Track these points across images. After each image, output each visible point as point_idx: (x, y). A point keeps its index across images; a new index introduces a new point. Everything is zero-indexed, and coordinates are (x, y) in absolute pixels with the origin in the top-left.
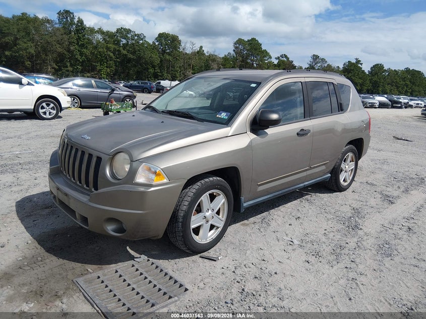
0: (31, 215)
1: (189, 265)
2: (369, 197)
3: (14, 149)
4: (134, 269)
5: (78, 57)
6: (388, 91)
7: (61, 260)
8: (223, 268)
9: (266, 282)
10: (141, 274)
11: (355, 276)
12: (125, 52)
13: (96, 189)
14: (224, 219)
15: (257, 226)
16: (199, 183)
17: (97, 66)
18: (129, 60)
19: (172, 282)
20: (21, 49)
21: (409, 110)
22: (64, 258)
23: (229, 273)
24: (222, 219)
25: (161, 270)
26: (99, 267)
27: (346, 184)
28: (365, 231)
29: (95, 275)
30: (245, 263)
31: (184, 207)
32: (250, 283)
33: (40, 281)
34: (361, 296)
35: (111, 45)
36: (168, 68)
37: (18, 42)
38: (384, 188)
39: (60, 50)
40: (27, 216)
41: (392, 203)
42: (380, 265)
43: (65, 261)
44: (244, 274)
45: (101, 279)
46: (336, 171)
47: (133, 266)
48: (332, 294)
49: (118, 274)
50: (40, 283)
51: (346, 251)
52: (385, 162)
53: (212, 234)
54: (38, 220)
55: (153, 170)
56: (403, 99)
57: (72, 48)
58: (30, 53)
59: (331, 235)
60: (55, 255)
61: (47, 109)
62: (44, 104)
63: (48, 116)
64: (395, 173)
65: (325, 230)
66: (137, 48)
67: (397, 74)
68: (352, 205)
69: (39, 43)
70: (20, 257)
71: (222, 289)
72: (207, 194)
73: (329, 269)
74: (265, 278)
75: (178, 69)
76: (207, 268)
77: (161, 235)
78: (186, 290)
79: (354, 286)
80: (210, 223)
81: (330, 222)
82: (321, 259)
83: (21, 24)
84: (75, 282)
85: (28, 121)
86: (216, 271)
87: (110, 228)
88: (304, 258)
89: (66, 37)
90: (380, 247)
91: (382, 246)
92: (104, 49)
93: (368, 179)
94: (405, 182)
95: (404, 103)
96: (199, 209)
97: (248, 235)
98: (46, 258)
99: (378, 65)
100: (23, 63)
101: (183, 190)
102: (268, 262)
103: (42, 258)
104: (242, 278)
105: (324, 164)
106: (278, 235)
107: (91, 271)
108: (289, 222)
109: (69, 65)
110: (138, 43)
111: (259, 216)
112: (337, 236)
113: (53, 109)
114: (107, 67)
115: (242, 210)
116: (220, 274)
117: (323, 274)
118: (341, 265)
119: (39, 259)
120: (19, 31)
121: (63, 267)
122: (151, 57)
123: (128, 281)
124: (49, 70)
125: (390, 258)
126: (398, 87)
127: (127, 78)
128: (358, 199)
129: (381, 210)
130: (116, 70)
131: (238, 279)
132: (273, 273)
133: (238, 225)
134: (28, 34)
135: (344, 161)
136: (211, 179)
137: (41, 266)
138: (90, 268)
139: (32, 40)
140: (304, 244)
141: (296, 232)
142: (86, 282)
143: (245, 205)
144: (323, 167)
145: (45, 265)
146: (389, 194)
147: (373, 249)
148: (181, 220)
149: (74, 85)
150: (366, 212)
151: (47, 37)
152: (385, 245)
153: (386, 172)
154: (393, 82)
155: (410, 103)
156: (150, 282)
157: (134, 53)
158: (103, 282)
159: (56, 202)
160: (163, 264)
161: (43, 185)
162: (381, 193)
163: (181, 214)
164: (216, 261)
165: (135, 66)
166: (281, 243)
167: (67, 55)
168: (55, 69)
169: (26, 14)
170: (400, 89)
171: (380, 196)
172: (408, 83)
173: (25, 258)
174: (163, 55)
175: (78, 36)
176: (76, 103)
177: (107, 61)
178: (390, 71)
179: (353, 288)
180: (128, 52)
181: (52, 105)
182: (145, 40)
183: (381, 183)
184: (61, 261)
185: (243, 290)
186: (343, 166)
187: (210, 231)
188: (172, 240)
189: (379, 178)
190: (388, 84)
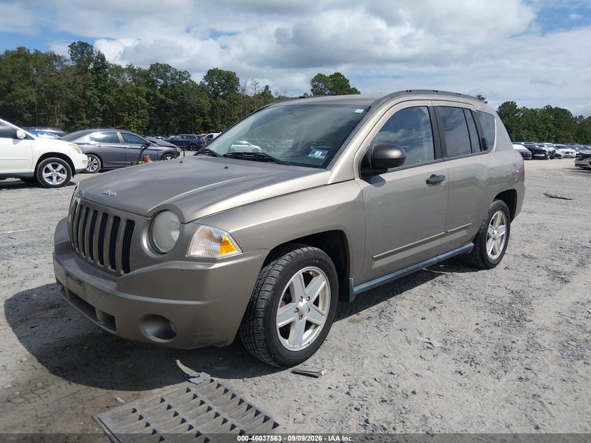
0: (27, 319)
1: (276, 385)
2: (530, 275)
3: (5, 228)
4: (190, 395)
5: (98, 105)
6: (525, 138)
7: (74, 385)
8: (330, 388)
9: (401, 407)
10: (202, 403)
11: (537, 391)
12: (162, 97)
13: (127, 270)
14: (326, 312)
15: (373, 322)
16: (287, 257)
17: (124, 117)
18: (168, 108)
19: (252, 413)
20: (17, 96)
21: (556, 161)
22: (79, 382)
23: (341, 396)
24: (322, 312)
25: (234, 396)
26: (134, 395)
27: (495, 257)
28: (537, 323)
29: (130, 407)
30: (363, 378)
31: (266, 295)
32: (375, 411)
33: (39, 420)
34: (553, 423)
35: (143, 88)
36: (223, 117)
37: (12, 87)
38: (549, 261)
39: (71, 96)
40: (22, 321)
41: (566, 282)
42: (569, 372)
43: (82, 387)
44: (364, 395)
45: (139, 413)
46: (480, 239)
47: (188, 390)
48: (507, 421)
49: (165, 404)
50: (39, 423)
51: (514, 354)
52: (541, 227)
53: (309, 336)
54: (38, 326)
55: (216, 236)
56: (548, 147)
57: (88, 93)
58: (30, 101)
59: (487, 331)
60: (65, 377)
61: (54, 173)
62: (49, 166)
63: (55, 182)
64: (559, 241)
65: (477, 324)
66: (179, 91)
67: (535, 114)
68: (508, 287)
69: (43, 88)
70: (8, 384)
71: (332, 421)
72: (300, 272)
73: (494, 382)
74: (398, 400)
75: (236, 117)
76: (305, 389)
77: (231, 341)
78: (276, 425)
79: (538, 406)
80: (305, 318)
81: (481, 312)
82: (479, 368)
83: (18, 62)
84: (97, 419)
85: (26, 189)
86: (320, 393)
87: (150, 332)
88: (453, 367)
89: (79, 78)
90: (564, 346)
91: (566, 344)
92: (134, 94)
93: (523, 250)
94: (576, 252)
95: (550, 152)
96: (288, 298)
97: (361, 336)
98: (51, 383)
99: (507, 103)
100: (21, 115)
101: (263, 267)
102: (398, 375)
103: (43, 383)
104: (362, 403)
105: (465, 228)
106: (408, 334)
107: (122, 401)
108: (421, 315)
109: (84, 116)
110: (181, 83)
111: (374, 308)
112: (496, 333)
113: (62, 171)
114: (138, 118)
115: (352, 299)
116: (327, 397)
117: (487, 390)
118: (512, 375)
119: (40, 385)
120: (14, 72)
121: (78, 396)
122: (198, 102)
123: (182, 415)
124: (57, 124)
125: (582, 361)
126: (537, 133)
127: (165, 132)
128: (516, 278)
129: (552, 292)
130: (151, 122)
131: (356, 404)
132: (409, 393)
133: (344, 321)
134: (27, 75)
135: (492, 224)
136: (305, 249)
137: (43, 396)
138: (120, 396)
139: (33, 84)
140: (448, 346)
141: (433, 328)
142: (114, 418)
143: (356, 289)
144: (464, 233)
145: (47, 394)
146: (559, 269)
147: (554, 349)
148: (262, 314)
149: (92, 139)
150: (530, 296)
151: (53, 79)
152: (570, 342)
153: (547, 240)
154: (530, 125)
155: (556, 152)
156: (217, 415)
157: (174, 98)
158: (141, 418)
159: (65, 295)
160: (235, 384)
161: (46, 275)
162: (546, 268)
163: (262, 305)
164: (317, 377)
165: (177, 115)
166: (414, 345)
167: (82, 103)
168: (65, 122)
169: (24, 48)
170: (541, 134)
171: (546, 273)
172: (551, 126)
173: (16, 384)
174: (215, 98)
175: (98, 77)
176: (95, 164)
177: (138, 109)
178: (525, 110)
179: (538, 409)
180: (166, 97)
181: (61, 167)
182: (190, 80)
183: (544, 256)
184: (75, 387)
185: (367, 421)
186: (490, 230)
187: (305, 331)
188: (248, 347)
189: (539, 248)
190: (524, 129)
